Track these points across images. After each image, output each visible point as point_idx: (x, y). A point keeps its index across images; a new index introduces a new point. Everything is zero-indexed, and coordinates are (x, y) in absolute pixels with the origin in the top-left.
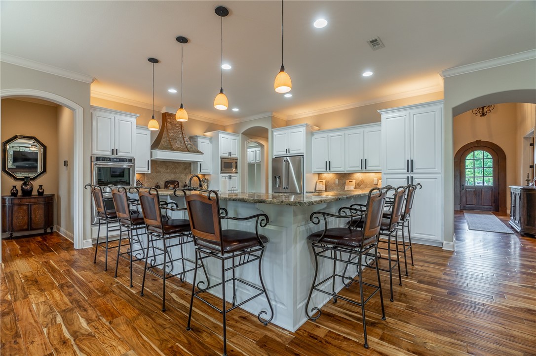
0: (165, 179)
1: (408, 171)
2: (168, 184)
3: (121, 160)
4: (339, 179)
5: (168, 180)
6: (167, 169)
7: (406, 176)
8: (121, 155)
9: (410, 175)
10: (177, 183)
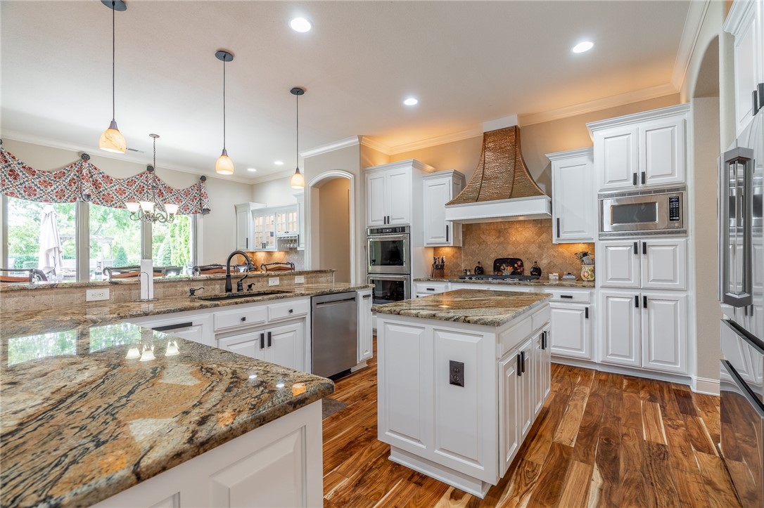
0: (494, 256)
2: (501, 265)
3: (394, 230)
5: (501, 257)
6: (499, 237)
8: (394, 223)
10: (519, 263)
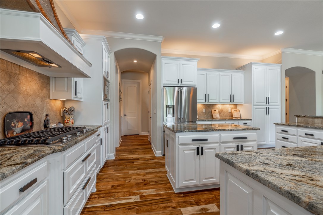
0: (4, 109)
1: (267, 104)
4: (206, 109)
7: (265, 107)
9: (268, 107)
